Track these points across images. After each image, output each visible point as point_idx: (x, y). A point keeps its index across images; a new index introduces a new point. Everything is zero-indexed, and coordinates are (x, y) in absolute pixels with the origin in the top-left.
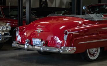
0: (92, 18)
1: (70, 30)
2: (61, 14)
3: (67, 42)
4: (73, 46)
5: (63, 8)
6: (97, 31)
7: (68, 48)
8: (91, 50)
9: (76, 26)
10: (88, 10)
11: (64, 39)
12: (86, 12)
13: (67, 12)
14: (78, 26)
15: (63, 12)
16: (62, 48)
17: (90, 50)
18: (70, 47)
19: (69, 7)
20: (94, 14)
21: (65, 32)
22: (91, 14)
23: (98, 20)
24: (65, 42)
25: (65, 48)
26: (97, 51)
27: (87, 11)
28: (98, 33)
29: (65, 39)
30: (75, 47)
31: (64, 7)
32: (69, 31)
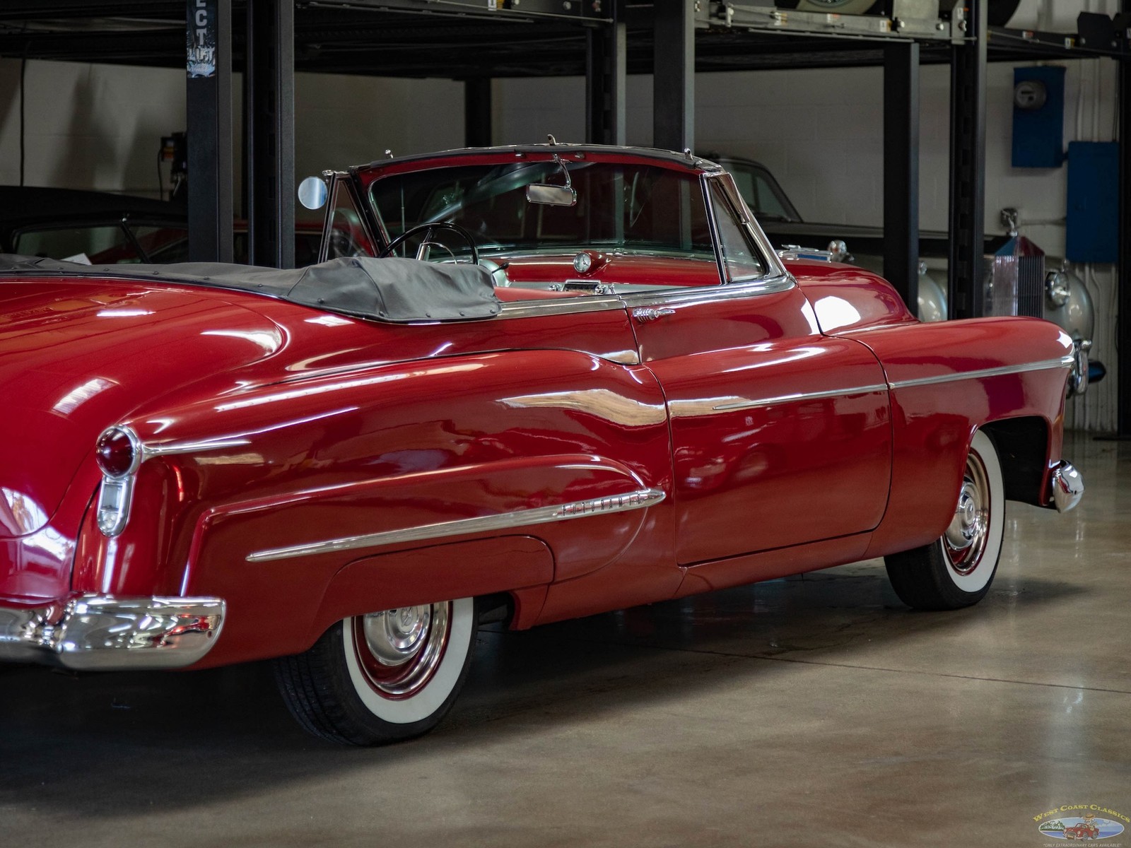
0: (391, 295)
1: (167, 423)
2: (82, 259)
3: (130, 550)
4: (191, 592)
5: (106, 197)
6: (448, 426)
7: (141, 614)
8: (376, 626)
9: (229, 381)
10: (354, 219)
11: (95, 522)
12: (332, 233)
13: (142, 232)
14: (245, 385)
15: (104, 237)
16: (81, 609)
17: (369, 622)
18: (159, 602)
19: (168, 185)
20: (412, 253)
21: (109, 442)
22: (383, 252)
23: (453, 314)
24: (113, 547)
25: (109, 610)
26: (438, 634)
27: (342, 225)
28: (461, 449)
29: (112, 520)
30: (210, 602)
31: (110, 182)
32: (146, 433)
